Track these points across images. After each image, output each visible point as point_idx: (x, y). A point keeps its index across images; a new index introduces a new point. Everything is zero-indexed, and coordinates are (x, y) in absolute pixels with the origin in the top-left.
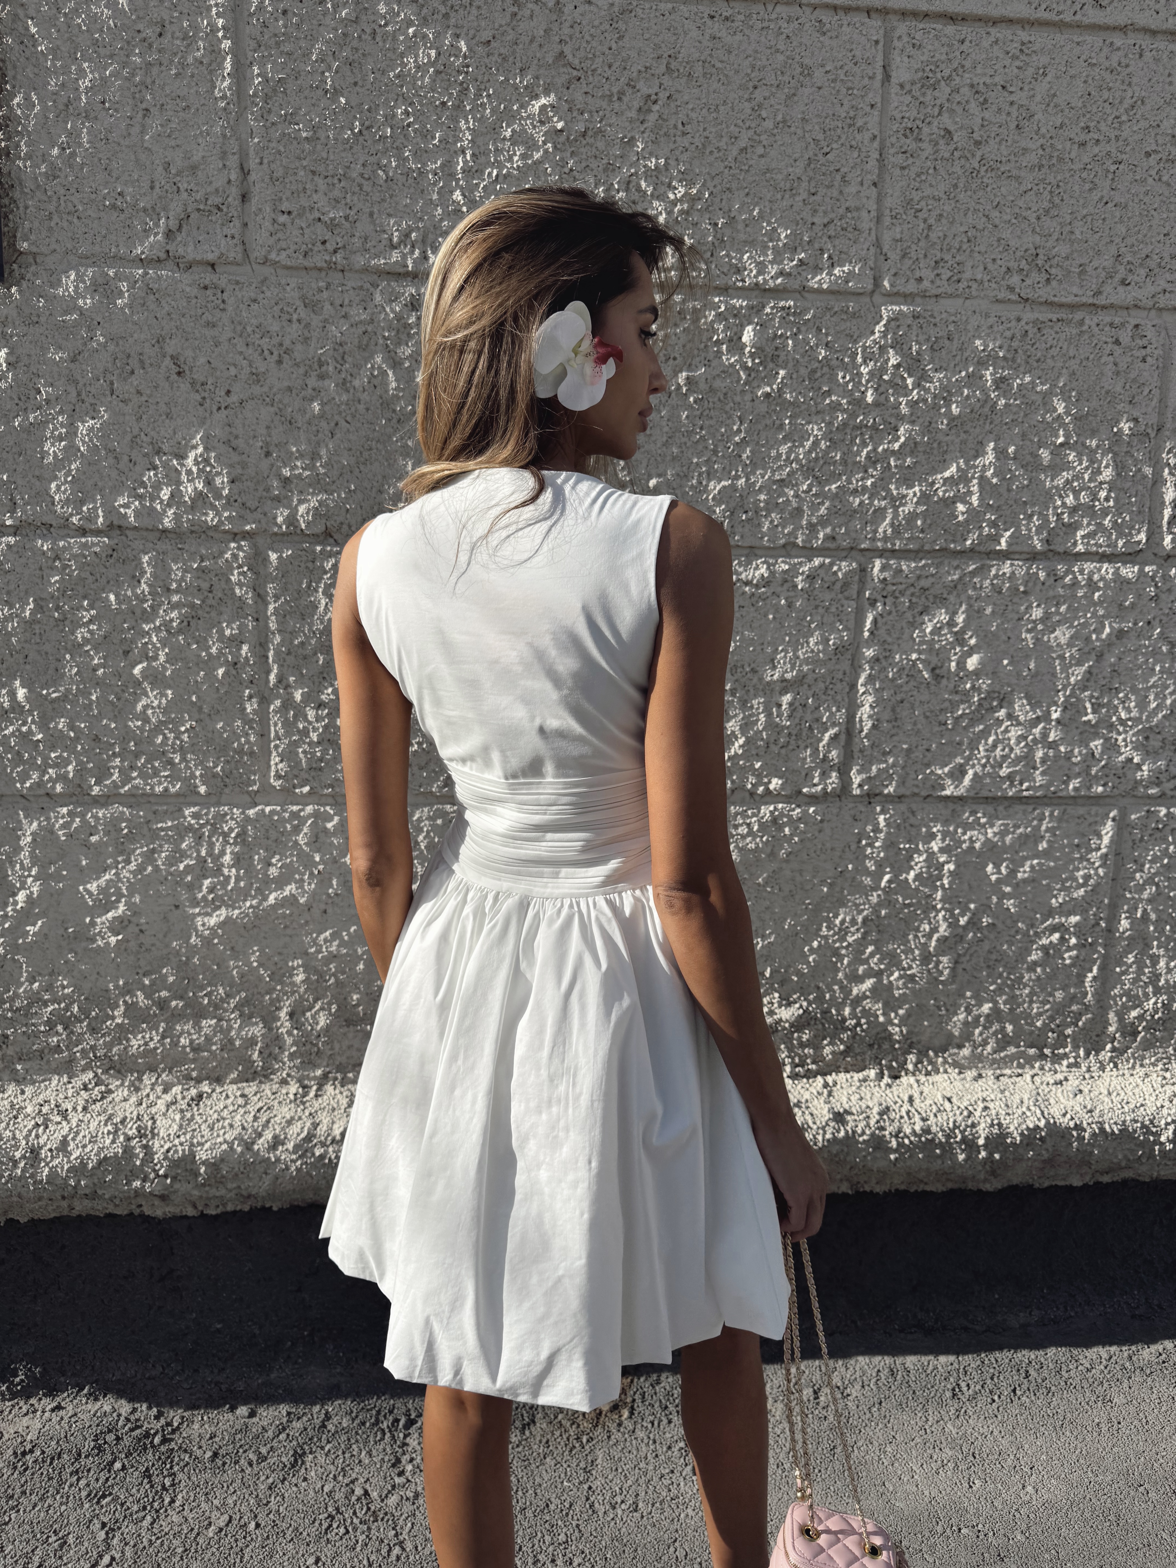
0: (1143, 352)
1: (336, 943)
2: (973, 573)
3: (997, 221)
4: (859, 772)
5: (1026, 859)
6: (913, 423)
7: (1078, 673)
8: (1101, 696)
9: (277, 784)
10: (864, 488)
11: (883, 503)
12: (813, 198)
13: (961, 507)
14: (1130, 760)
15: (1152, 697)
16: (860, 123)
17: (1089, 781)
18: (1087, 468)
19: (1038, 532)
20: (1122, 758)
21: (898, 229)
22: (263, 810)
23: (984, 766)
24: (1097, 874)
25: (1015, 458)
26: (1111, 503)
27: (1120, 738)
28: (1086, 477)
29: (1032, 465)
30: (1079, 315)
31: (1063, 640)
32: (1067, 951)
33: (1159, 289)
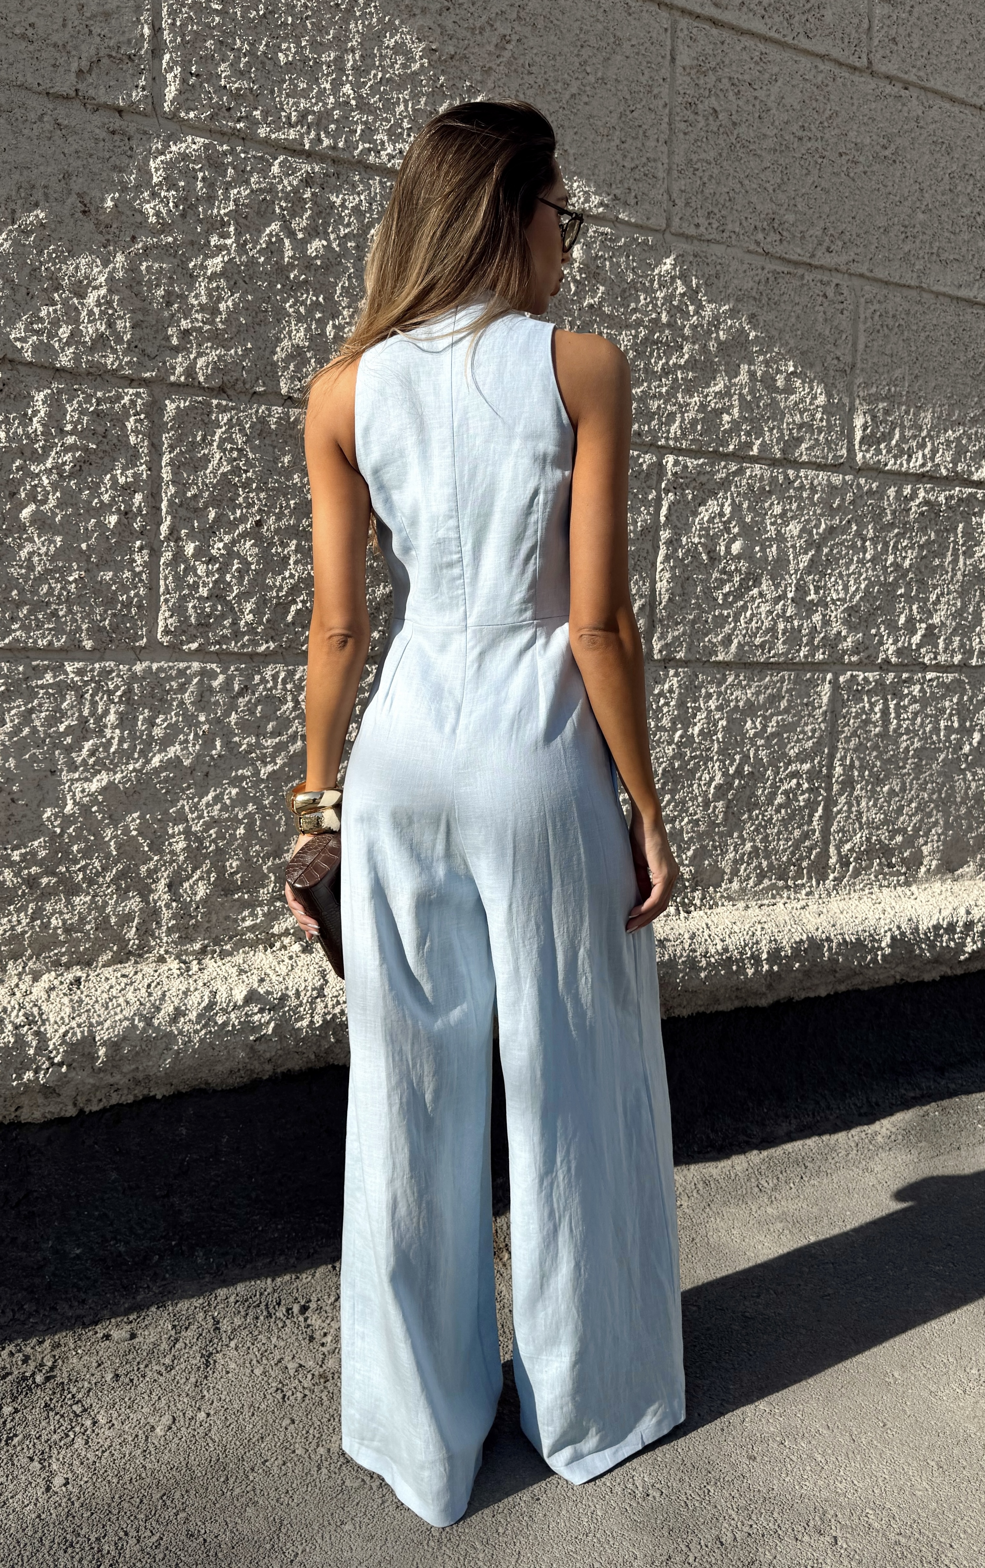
0: (841, 306)
1: (218, 807)
2: (735, 473)
3: (748, 188)
4: (660, 639)
5: (772, 715)
6: (694, 343)
7: (805, 559)
8: (820, 580)
9: (165, 640)
10: (660, 393)
11: (674, 408)
12: (623, 146)
13: (726, 418)
14: (839, 633)
15: (852, 582)
16: (655, 91)
17: (814, 649)
18: (808, 394)
19: (778, 443)
20: (834, 631)
21: (683, 182)
22: (150, 668)
23: (744, 636)
24: (820, 728)
25: (761, 381)
26: (824, 423)
27: (833, 615)
28: (808, 400)
29: (771, 387)
30: (800, 271)
31: (796, 533)
32: (801, 794)
33: (851, 259)
